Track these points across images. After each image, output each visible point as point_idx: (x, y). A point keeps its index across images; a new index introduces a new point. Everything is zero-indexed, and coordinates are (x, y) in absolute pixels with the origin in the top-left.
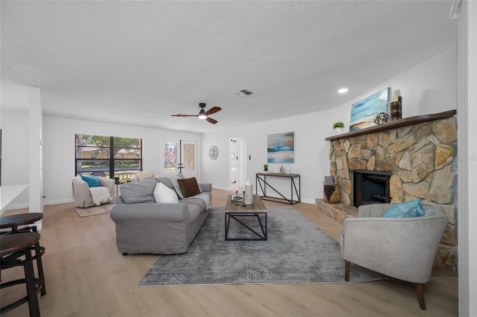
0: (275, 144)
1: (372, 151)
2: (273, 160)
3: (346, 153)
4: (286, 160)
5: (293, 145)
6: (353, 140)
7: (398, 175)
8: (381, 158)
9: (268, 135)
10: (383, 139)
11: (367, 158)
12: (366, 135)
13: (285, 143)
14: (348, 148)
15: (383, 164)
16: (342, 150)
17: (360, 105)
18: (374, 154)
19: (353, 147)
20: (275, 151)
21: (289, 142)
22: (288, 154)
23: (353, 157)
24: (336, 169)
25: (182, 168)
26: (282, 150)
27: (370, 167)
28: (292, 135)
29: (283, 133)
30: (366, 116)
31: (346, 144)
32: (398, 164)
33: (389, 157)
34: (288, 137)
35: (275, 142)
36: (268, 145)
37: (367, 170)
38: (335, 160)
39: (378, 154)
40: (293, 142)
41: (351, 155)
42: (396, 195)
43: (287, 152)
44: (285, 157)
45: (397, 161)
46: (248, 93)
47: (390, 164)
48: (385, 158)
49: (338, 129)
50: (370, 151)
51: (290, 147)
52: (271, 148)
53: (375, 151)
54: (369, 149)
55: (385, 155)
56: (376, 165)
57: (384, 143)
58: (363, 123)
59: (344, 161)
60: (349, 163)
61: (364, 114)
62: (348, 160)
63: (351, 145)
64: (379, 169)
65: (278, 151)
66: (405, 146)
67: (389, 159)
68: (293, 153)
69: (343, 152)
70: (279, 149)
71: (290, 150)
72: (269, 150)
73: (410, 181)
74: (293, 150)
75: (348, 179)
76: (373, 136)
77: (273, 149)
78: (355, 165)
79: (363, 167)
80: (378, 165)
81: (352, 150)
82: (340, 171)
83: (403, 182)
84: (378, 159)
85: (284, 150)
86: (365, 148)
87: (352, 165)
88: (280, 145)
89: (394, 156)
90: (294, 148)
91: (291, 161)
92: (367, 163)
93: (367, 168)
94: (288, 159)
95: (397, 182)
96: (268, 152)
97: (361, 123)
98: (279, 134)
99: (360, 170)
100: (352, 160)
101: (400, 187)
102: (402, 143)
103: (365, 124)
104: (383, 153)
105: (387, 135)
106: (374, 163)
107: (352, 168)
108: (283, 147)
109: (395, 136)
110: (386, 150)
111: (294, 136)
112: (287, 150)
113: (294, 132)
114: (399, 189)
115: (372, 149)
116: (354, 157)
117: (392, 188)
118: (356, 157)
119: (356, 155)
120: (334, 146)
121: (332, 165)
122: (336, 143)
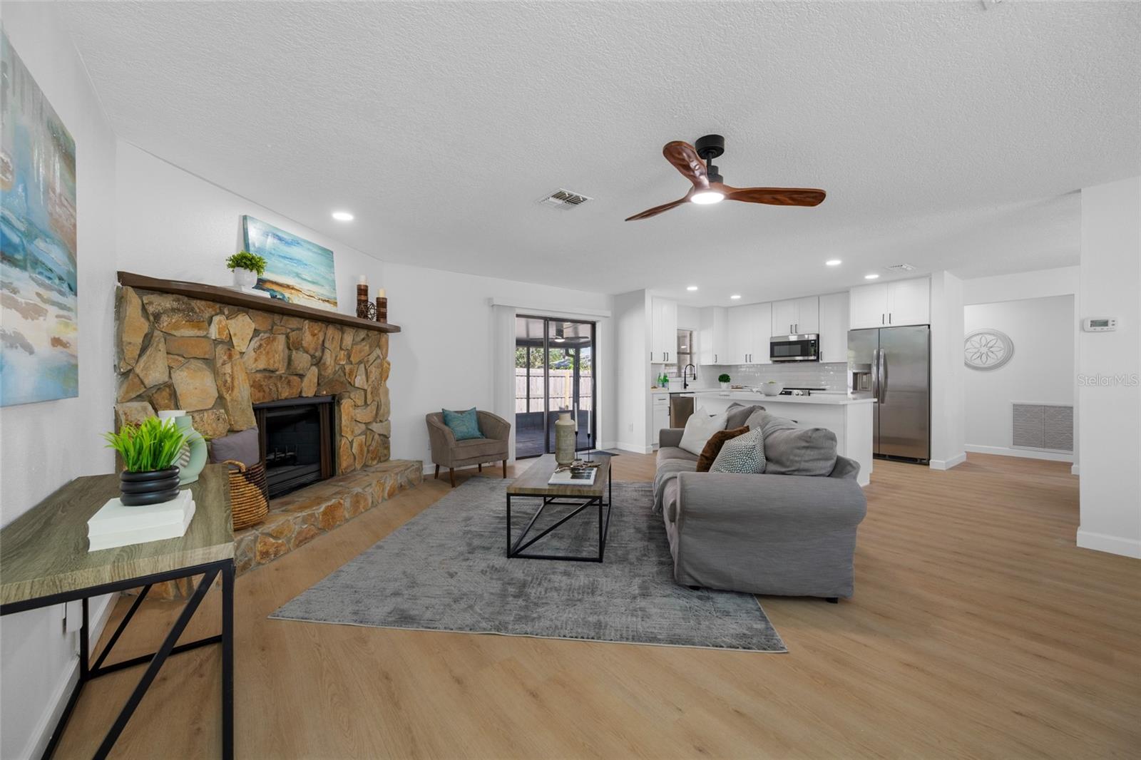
1: (313, 356)
3: (239, 352)
6: (261, 321)
7: (352, 397)
8: (330, 371)
10: (333, 338)
11: (301, 372)
14: (248, 340)
15: (330, 382)
16: (214, 343)
18: (317, 364)
19: (261, 340)
23: (261, 366)
27: (310, 389)
30: (298, 275)
31: (242, 326)
32: (354, 381)
33: (343, 370)
37: (301, 397)
38: (170, 375)
39: (324, 364)
41: (256, 360)
45: (352, 377)
47: (342, 383)
48: (335, 372)
54: (307, 352)
61: (296, 270)
62: (247, 375)
64: (325, 393)
66: (362, 356)
69: (221, 347)
76: (317, 327)
78: (271, 389)
79: (294, 390)
83: (357, 407)
84: (323, 373)
86: (297, 349)
87: (260, 388)
92: (302, 382)
93: (301, 392)
95: (350, 408)
97: (288, 287)
99: (286, 399)
100: (258, 375)
101: (353, 415)
103: (300, 295)
104: (333, 363)
105: (340, 333)
106: (316, 380)
107: (261, 397)
109: (351, 339)
110: (336, 359)
115: (312, 353)
116: (265, 367)
117: (345, 420)
118: (271, 368)
119: (272, 362)
120: (157, 316)
121: (140, 398)
122: (173, 310)
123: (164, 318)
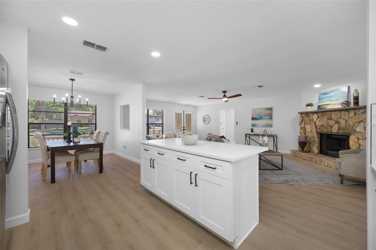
0: (258, 115)
1: (336, 121)
2: (256, 125)
3: (315, 122)
4: (266, 125)
5: (272, 116)
6: (320, 115)
7: (356, 135)
8: (343, 125)
9: (252, 109)
10: (344, 115)
11: (332, 125)
12: (331, 112)
13: (266, 114)
14: (316, 119)
15: (344, 129)
16: (311, 120)
17: (326, 94)
18: (338, 123)
19: (320, 118)
20: (258, 119)
21: (268, 113)
22: (268, 121)
23: (320, 124)
24: (305, 131)
25: (185, 129)
26: (263, 119)
27: (335, 130)
28: (271, 109)
29: (264, 108)
30: (331, 100)
31: (315, 117)
32: (356, 129)
33: (349, 125)
34: (268, 111)
35: (258, 114)
36: (252, 115)
37: (332, 132)
38: (305, 126)
39: (340, 123)
40: (272, 114)
41: (319, 123)
42: (354, 146)
43: (268, 120)
44: (265, 123)
45: (355, 128)
46: (260, 86)
47: (349, 129)
48: (346, 125)
49: (309, 107)
50: (334, 122)
51: (270, 117)
52: (254, 117)
53: (339, 122)
54: (334, 120)
55: (346, 124)
56: (339, 129)
57: (345, 117)
58: (328, 104)
59: (312, 126)
60: (317, 128)
61: (330, 99)
62: (316, 126)
63: (318, 117)
64: (341, 132)
65: (260, 119)
66: (360, 119)
67: (349, 126)
68: (272, 121)
69: (311, 121)
70: (261, 118)
71: (270, 119)
72: (253, 119)
73: (364, 138)
74: (272, 119)
75: (316, 138)
76: (336, 113)
77: (256, 118)
78: (322, 130)
79: (329, 130)
80: (340, 129)
81: (320, 120)
82: (309, 133)
83: (358, 139)
84: (340, 126)
85: (265, 119)
86: (330, 120)
87: (319, 129)
88: (262, 115)
89: (353, 125)
90: (272, 117)
91: (271, 126)
92: (332, 128)
93: (331, 131)
94: (268, 124)
95: (355, 139)
96: (252, 120)
97: (327, 105)
98: (261, 108)
99: (326, 132)
100: (319, 126)
101: (357, 141)
102: (359, 118)
103: (330, 105)
104: (344, 123)
105: (348, 113)
106: (337, 128)
107: (319, 131)
108: (264, 117)
109: (354, 114)
110: (346, 121)
111: (272, 110)
112: (267, 119)
113: (272, 107)
114: (356, 143)
115: (336, 120)
116: (321, 124)
117: (351, 142)
118: (322, 124)
119: (323, 123)
120: (303, 117)
121: (302, 129)
122: (305, 116)
123: (304, 117)
